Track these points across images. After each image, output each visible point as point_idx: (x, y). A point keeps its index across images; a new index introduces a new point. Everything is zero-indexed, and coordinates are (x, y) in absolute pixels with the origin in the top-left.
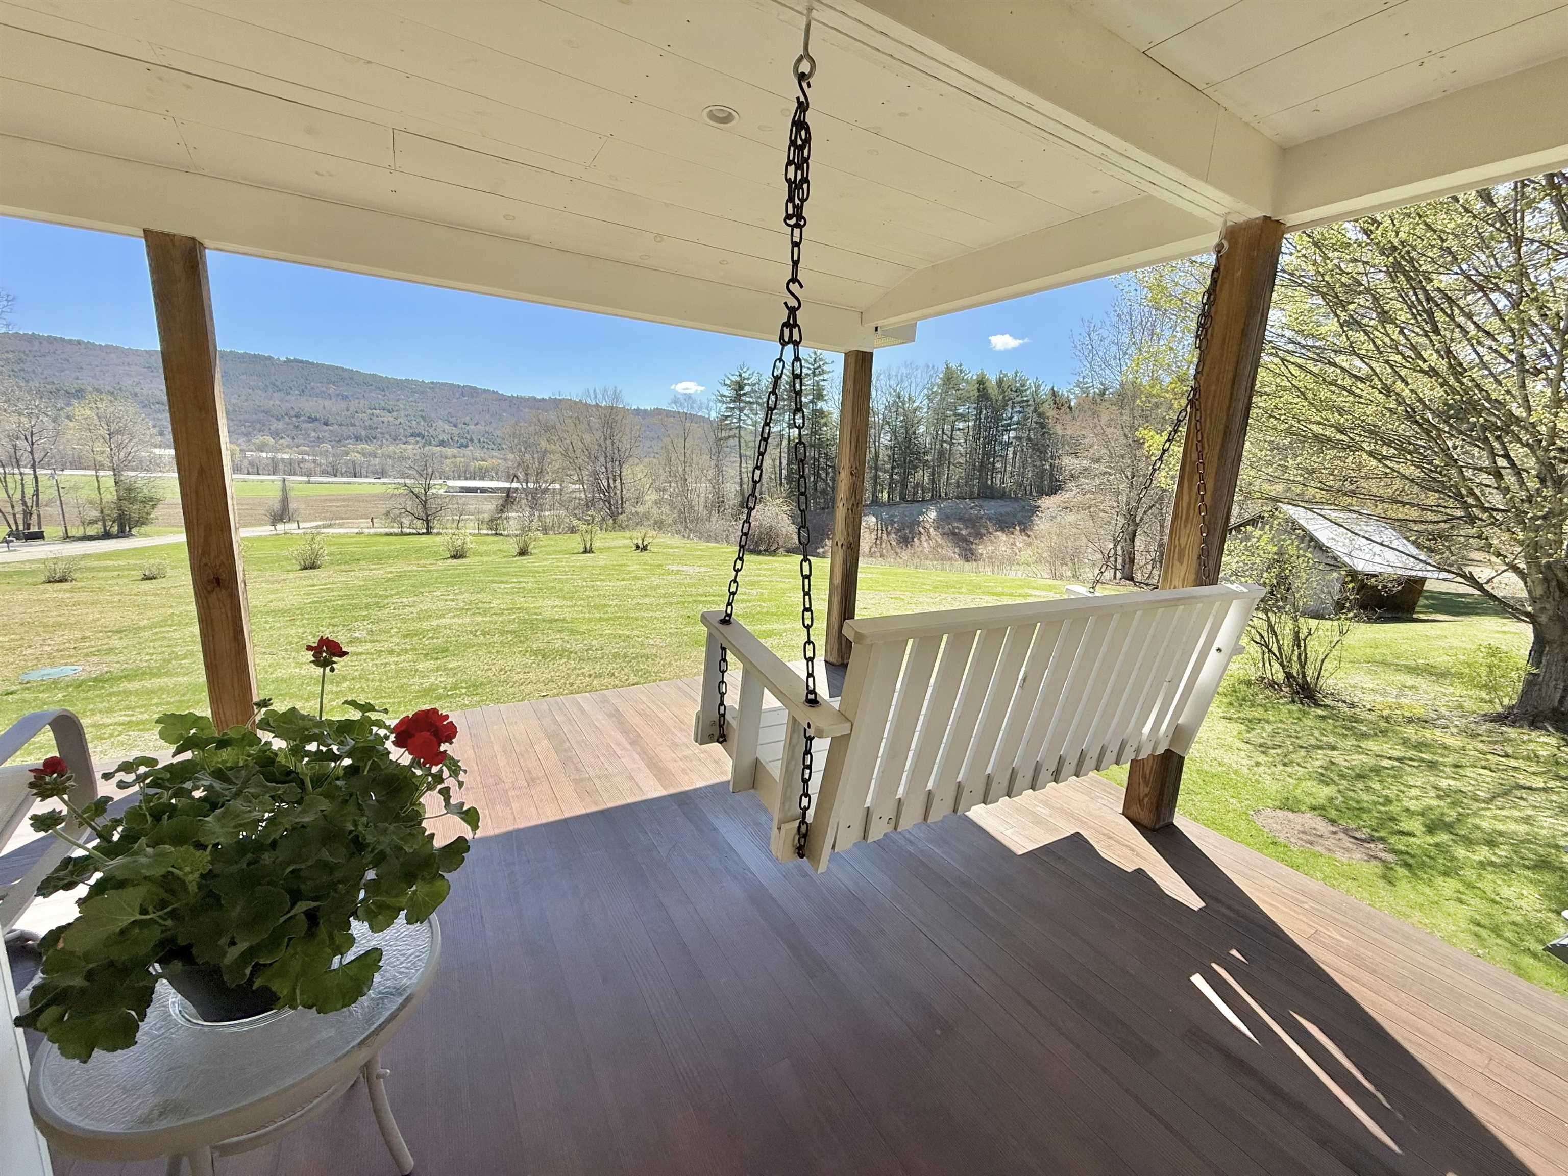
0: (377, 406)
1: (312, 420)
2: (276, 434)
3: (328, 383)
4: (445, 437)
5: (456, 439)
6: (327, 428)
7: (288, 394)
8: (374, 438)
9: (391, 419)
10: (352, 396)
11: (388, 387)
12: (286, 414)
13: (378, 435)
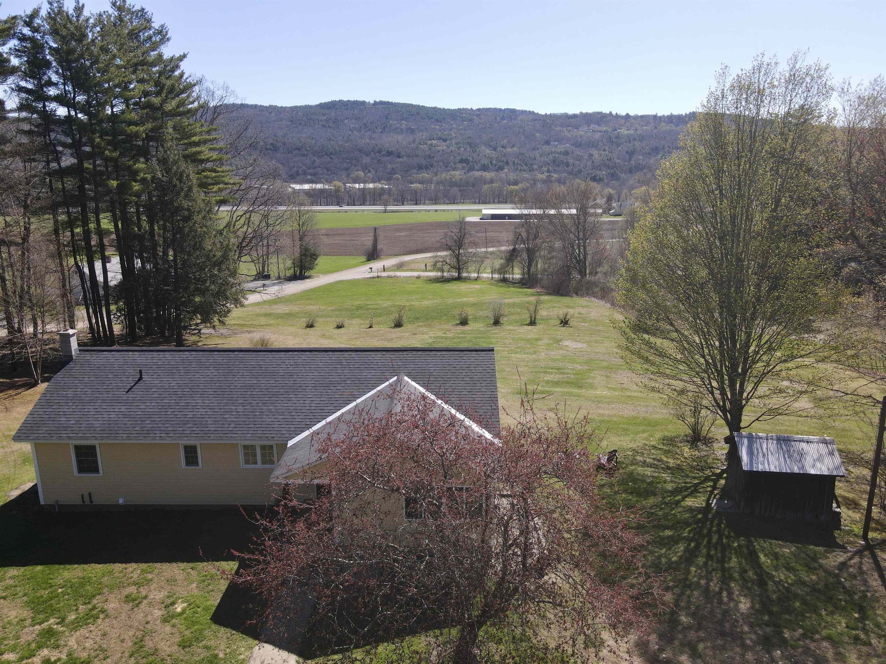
0: (435, 136)
1: (390, 153)
2: (365, 168)
3: (402, 120)
4: (485, 161)
5: (494, 162)
6: (398, 160)
7: (374, 132)
8: (431, 166)
9: (445, 148)
10: (418, 128)
11: (444, 119)
12: (372, 151)
13: (435, 164)
